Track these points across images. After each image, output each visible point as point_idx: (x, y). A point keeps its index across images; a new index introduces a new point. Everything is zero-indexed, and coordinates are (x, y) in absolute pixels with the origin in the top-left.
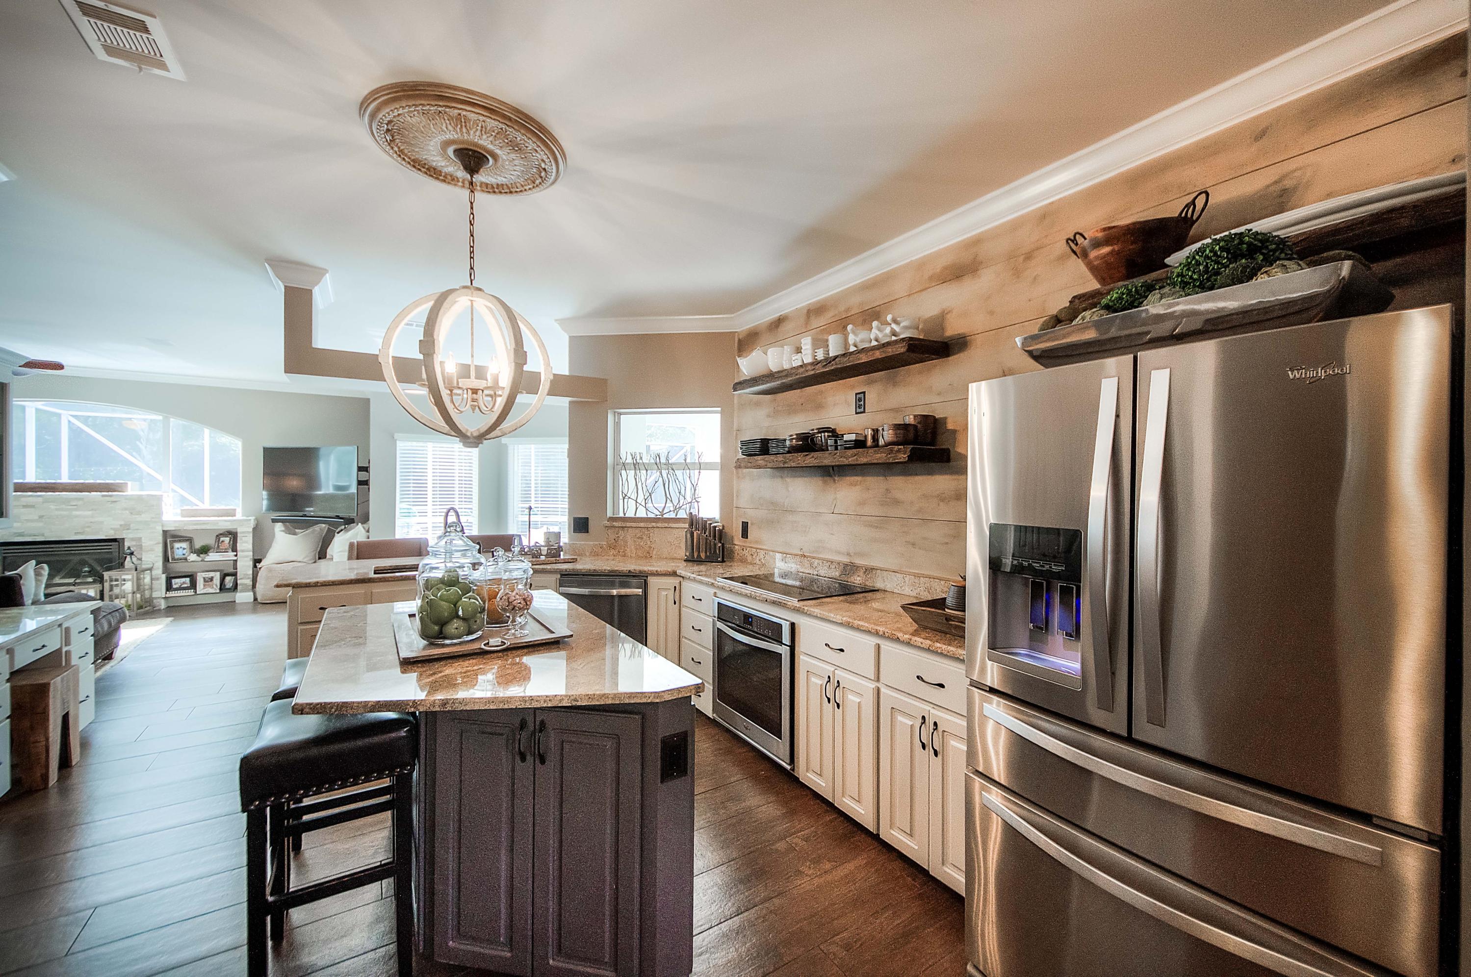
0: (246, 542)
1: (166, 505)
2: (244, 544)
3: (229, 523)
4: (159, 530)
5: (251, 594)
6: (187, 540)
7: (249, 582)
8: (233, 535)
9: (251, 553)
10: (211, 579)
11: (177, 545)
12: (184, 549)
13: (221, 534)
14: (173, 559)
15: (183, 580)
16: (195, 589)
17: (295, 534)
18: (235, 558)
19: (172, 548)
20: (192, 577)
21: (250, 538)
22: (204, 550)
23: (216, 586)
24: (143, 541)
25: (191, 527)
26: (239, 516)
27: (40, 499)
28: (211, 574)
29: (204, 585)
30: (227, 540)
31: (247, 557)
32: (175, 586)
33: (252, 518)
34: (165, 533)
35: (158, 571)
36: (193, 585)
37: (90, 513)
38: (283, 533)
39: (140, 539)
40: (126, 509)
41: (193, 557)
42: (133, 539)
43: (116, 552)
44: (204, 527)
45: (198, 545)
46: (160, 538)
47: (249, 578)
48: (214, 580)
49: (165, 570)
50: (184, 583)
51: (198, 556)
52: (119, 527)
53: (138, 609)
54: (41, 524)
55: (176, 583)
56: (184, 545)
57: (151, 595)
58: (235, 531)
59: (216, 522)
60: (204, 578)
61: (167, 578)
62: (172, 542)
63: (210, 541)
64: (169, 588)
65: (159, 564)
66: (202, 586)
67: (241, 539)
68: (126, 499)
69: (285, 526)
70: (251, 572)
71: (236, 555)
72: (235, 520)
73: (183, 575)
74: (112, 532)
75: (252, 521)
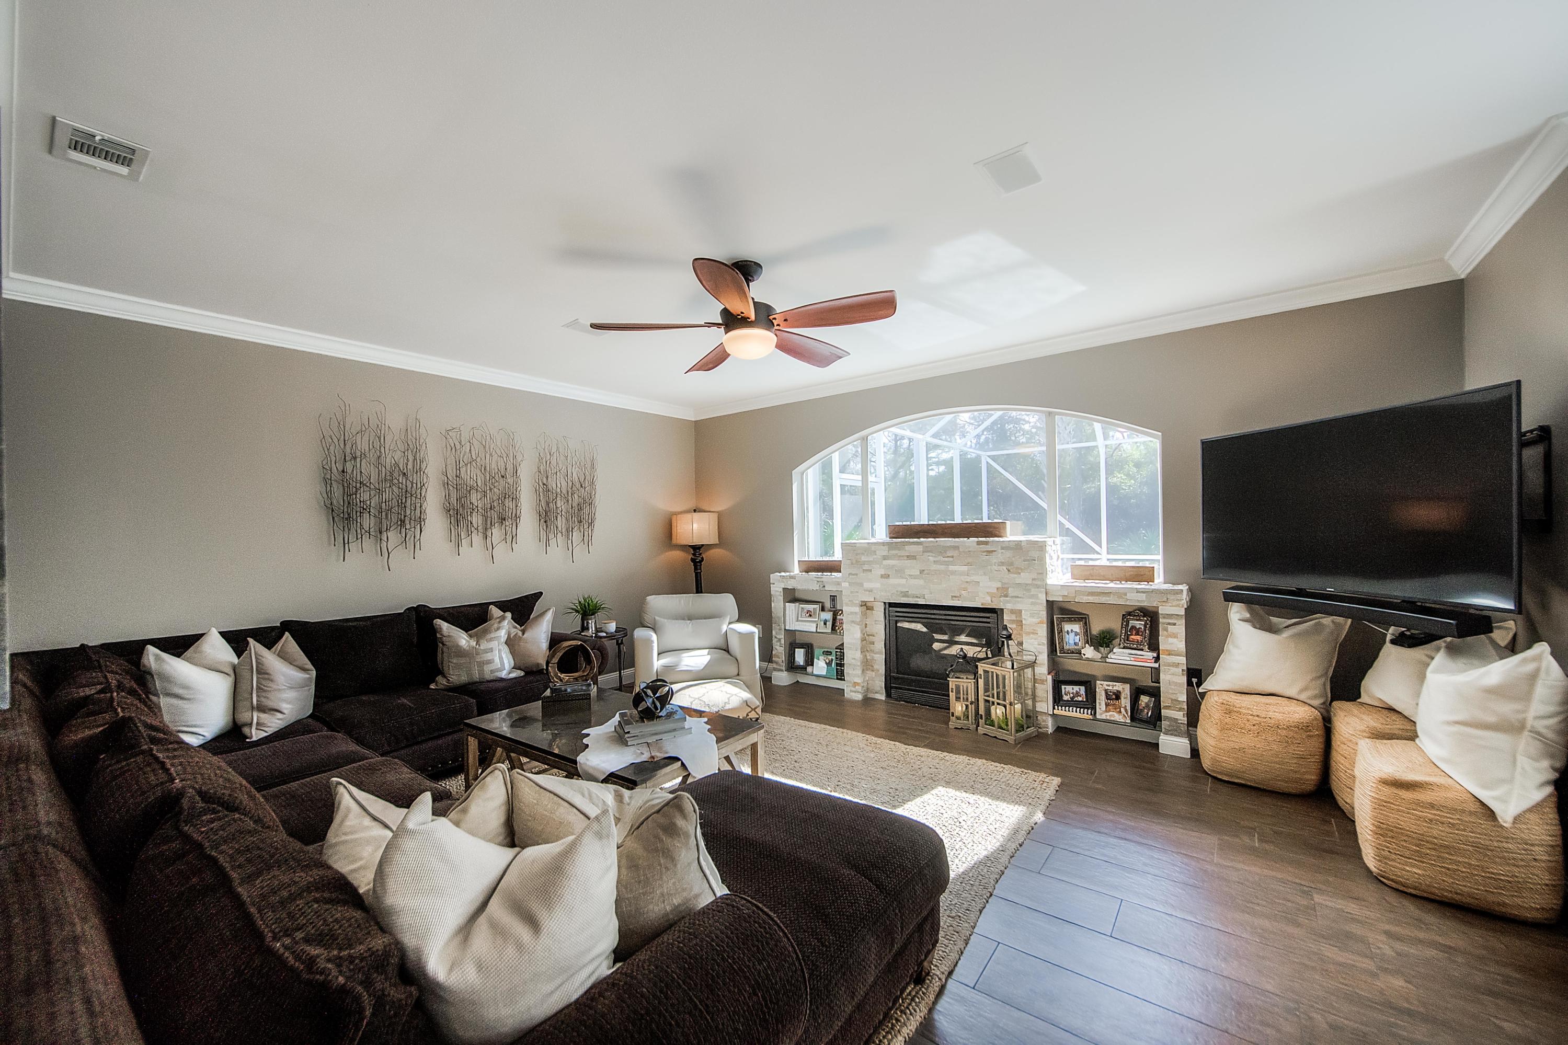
0: (1175, 636)
1: (1051, 558)
2: (1171, 640)
3: (1144, 596)
4: (1043, 598)
5: (1185, 742)
6: (1080, 620)
7: (1181, 716)
8: (1151, 617)
9: (1183, 660)
10: (1118, 696)
11: (1067, 627)
12: (1077, 634)
13: (1130, 614)
14: (1062, 650)
15: (1076, 688)
16: (1094, 708)
17: (1271, 629)
18: (1156, 665)
19: (1061, 631)
20: (1088, 683)
21: (1180, 629)
22: (1103, 641)
23: (1126, 711)
24: (1023, 617)
25: (1085, 599)
26: (1159, 581)
27: (920, 548)
28: (1118, 686)
29: (1107, 705)
30: (1139, 624)
31: (1177, 665)
32: (1065, 698)
33: (1184, 588)
34: (1050, 605)
35: (1042, 669)
36: (1090, 703)
37: (965, 568)
38: (1248, 627)
39: (1020, 611)
40: (1002, 564)
41: (1089, 652)
42: (1012, 612)
43: (994, 628)
44: (1103, 599)
45: (1097, 628)
46: (1044, 614)
47: (1180, 710)
48: (1122, 696)
49: (1054, 665)
50: (1078, 694)
51: (1096, 649)
52: (995, 591)
53: (1017, 731)
54: (921, 582)
55: (1069, 691)
56: (1076, 627)
57: (1034, 706)
58: (1154, 609)
59: (1121, 594)
60: (1106, 691)
61: (1054, 681)
62: (1062, 620)
63: (1115, 624)
64: (1058, 699)
65: (1043, 658)
66: (1103, 707)
67: (1166, 630)
68: (1002, 548)
69: (1251, 611)
70: (1184, 698)
71: (1157, 659)
72: (1153, 591)
73: (1076, 679)
74: (988, 599)
75: (1185, 593)
